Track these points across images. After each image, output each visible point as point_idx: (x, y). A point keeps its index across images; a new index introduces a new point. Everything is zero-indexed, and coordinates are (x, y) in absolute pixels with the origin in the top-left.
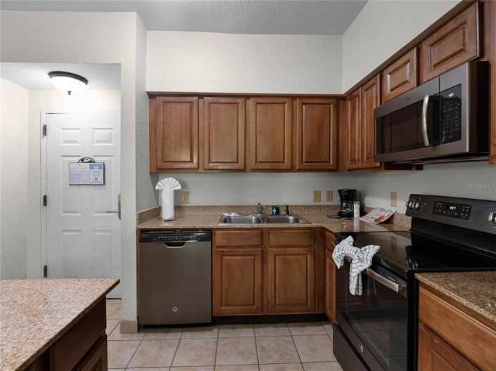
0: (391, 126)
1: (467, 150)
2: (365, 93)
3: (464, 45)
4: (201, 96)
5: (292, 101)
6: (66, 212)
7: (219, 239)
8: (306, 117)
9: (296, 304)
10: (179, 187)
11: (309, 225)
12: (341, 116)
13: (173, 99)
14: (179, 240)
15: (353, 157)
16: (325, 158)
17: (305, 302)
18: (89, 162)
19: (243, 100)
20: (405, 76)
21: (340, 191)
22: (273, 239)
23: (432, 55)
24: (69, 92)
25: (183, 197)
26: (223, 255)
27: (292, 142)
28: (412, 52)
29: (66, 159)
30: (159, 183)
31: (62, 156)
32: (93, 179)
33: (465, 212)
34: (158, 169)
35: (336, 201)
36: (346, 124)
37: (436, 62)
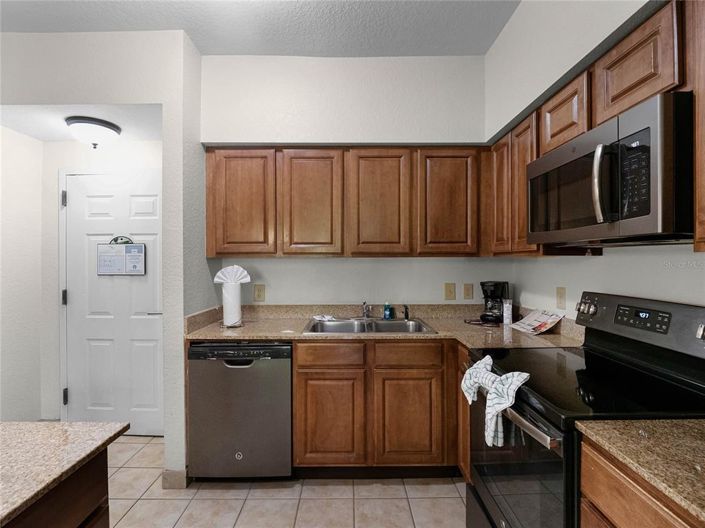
0: (559, 187)
1: (660, 230)
2: (516, 141)
3: (656, 67)
4: (278, 148)
5: (411, 153)
6: (93, 313)
7: (302, 355)
8: (431, 177)
9: (416, 452)
10: (248, 279)
11: (433, 336)
12: (484, 175)
13: (238, 152)
14: (244, 356)
15: (500, 235)
16: (459, 236)
17: (428, 449)
18: (125, 243)
19: (339, 152)
20: (572, 116)
21: (483, 284)
22: (381, 355)
23: (610, 84)
24: (95, 145)
25: (256, 293)
26: (308, 377)
27: (411, 212)
28: (580, 78)
29: (93, 238)
30: (219, 274)
31: (89, 235)
32: (130, 267)
33: (662, 323)
34: (218, 253)
35: (478, 298)
36: (490, 186)
37: (615, 93)
